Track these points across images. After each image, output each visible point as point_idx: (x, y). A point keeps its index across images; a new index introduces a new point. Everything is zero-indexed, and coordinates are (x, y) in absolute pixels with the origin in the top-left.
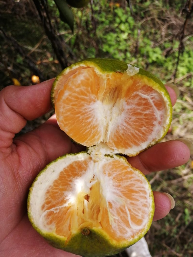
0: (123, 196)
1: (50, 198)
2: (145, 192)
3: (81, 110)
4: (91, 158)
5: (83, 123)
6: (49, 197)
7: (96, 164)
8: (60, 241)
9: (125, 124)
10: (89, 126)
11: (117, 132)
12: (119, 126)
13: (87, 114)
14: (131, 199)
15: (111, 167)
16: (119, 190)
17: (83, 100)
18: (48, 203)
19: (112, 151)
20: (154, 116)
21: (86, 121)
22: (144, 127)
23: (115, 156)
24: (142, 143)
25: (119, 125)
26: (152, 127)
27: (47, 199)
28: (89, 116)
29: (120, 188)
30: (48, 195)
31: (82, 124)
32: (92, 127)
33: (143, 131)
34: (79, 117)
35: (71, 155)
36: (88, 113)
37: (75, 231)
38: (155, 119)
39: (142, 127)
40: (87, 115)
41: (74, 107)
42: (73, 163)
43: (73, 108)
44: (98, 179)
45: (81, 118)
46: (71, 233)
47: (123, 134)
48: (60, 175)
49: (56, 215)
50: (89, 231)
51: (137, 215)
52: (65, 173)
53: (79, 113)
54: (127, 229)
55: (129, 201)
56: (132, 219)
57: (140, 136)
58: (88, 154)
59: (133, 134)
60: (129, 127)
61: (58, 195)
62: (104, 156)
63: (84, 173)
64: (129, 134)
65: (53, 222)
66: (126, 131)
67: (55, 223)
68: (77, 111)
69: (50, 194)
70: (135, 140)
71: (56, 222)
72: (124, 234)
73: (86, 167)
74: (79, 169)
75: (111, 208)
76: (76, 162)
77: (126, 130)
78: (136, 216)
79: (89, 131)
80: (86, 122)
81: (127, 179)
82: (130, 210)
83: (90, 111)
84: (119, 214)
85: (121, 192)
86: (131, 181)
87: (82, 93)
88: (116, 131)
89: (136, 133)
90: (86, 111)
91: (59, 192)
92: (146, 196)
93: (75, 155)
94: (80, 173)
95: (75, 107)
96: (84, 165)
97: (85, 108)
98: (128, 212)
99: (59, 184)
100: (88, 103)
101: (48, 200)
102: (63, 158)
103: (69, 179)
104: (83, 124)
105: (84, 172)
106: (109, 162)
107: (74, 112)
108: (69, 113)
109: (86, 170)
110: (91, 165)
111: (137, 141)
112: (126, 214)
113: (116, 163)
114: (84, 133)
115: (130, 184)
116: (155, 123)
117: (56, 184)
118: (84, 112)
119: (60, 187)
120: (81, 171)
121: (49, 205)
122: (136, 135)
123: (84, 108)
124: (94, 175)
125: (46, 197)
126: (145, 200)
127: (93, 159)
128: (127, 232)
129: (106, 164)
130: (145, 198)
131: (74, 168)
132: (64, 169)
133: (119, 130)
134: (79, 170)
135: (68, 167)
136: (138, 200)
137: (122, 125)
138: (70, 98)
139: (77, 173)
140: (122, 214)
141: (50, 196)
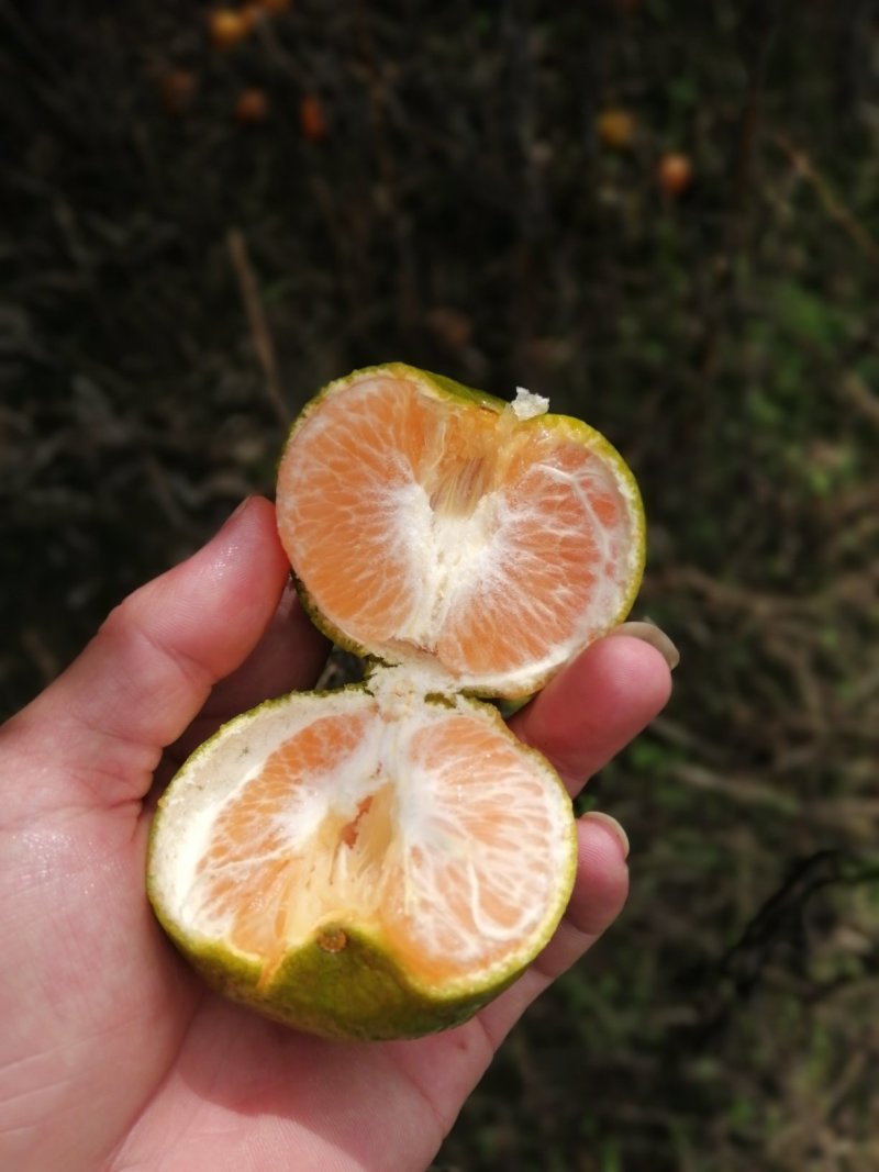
0: (464, 832)
1: (225, 839)
2: (545, 825)
3: (358, 494)
4: (376, 708)
5: (357, 543)
6: (225, 835)
7: (392, 726)
8: (246, 966)
9: (501, 576)
10: (376, 560)
11: (474, 603)
12: (482, 583)
13: (375, 515)
14: (489, 840)
15: (440, 737)
16: (457, 812)
17: (368, 459)
18: (219, 851)
19: (451, 680)
20: (592, 543)
21: (368, 540)
22: (560, 586)
23: (460, 699)
24: (556, 642)
25: (483, 578)
26: (586, 588)
27: (218, 839)
28: (381, 524)
29: (459, 808)
30: (221, 827)
31: (352, 545)
32: (385, 564)
33: (559, 601)
34: (346, 516)
35: (308, 697)
36: (380, 514)
37: (299, 936)
38: (596, 557)
39: (553, 587)
40: (376, 520)
41: (336, 474)
42: (313, 724)
43: (333, 478)
44: (389, 775)
45: (353, 521)
46: (285, 944)
47: (493, 612)
48: (267, 764)
49: (240, 888)
50: (343, 937)
51: (504, 894)
52: (283, 759)
53: (351, 501)
54: (465, 935)
55: (483, 849)
56: (483, 904)
57: (547, 618)
58: (369, 693)
59: (525, 613)
60: (514, 586)
61: (252, 827)
62: (422, 700)
63: (346, 757)
64: (516, 611)
65: (228, 910)
66: (506, 602)
67: (233, 912)
68: (343, 491)
69: (228, 823)
70: (532, 634)
71: (238, 911)
72: (452, 948)
73: (354, 736)
74: (331, 743)
75: (419, 866)
76: (324, 721)
77: (505, 595)
78: (501, 898)
79: (375, 576)
80: (368, 543)
81: (488, 778)
82: (481, 877)
83: (387, 509)
84: (442, 887)
85: (462, 819)
86: (503, 785)
87: (366, 433)
88: (473, 600)
89: (537, 609)
90: (374, 502)
91: (259, 817)
92: (548, 836)
93: (324, 696)
94: (334, 755)
95: (339, 477)
96: (348, 730)
97: (372, 491)
98: (474, 881)
99: (261, 792)
100: (384, 479)
101: (218, 844)
102: (279, 705)
103: (293, 777)
104: (358, 547)
105: (346, 751)
106: (438, 721)
107: (336, 492)
108: (318, 492)
109: (352, 745)
110: (375, 731)
111: (537, 638)
112: (466, 886)
113: (460, 728)
114: (357, 580)
115: (498, 797)
116: (596, 570)
117: (250, 792)
118: (366, 503)
119: (264, 801)
120: (338, 749)
121: (222, 859)
122: (536, 615)
123: (366, 489)
124: (380, 765)
125: (215, 835)
126: (542, 850)
127: (384, 708)
128: (462, 945)
129: (425, 729)
130: (543, 843)
131: (317, 742)
132: (284, 743)
133: (482, 596)
134: (332, 747)
135: (296, 739)
136: (514, 847)
137: (492, 577)
138: (328, 436)
139: (322, 756)
140: (452, 887)
141: (227, 829)
